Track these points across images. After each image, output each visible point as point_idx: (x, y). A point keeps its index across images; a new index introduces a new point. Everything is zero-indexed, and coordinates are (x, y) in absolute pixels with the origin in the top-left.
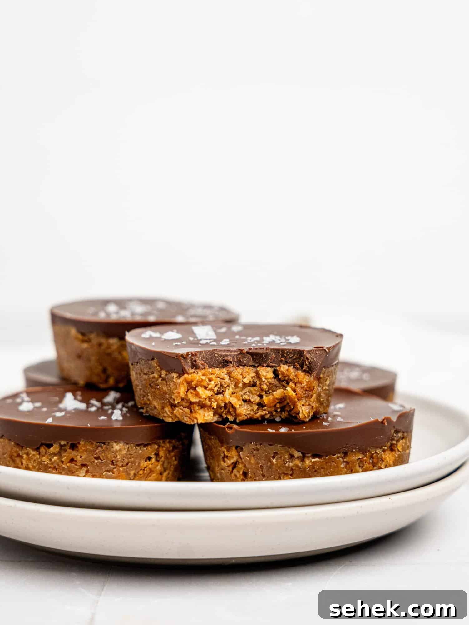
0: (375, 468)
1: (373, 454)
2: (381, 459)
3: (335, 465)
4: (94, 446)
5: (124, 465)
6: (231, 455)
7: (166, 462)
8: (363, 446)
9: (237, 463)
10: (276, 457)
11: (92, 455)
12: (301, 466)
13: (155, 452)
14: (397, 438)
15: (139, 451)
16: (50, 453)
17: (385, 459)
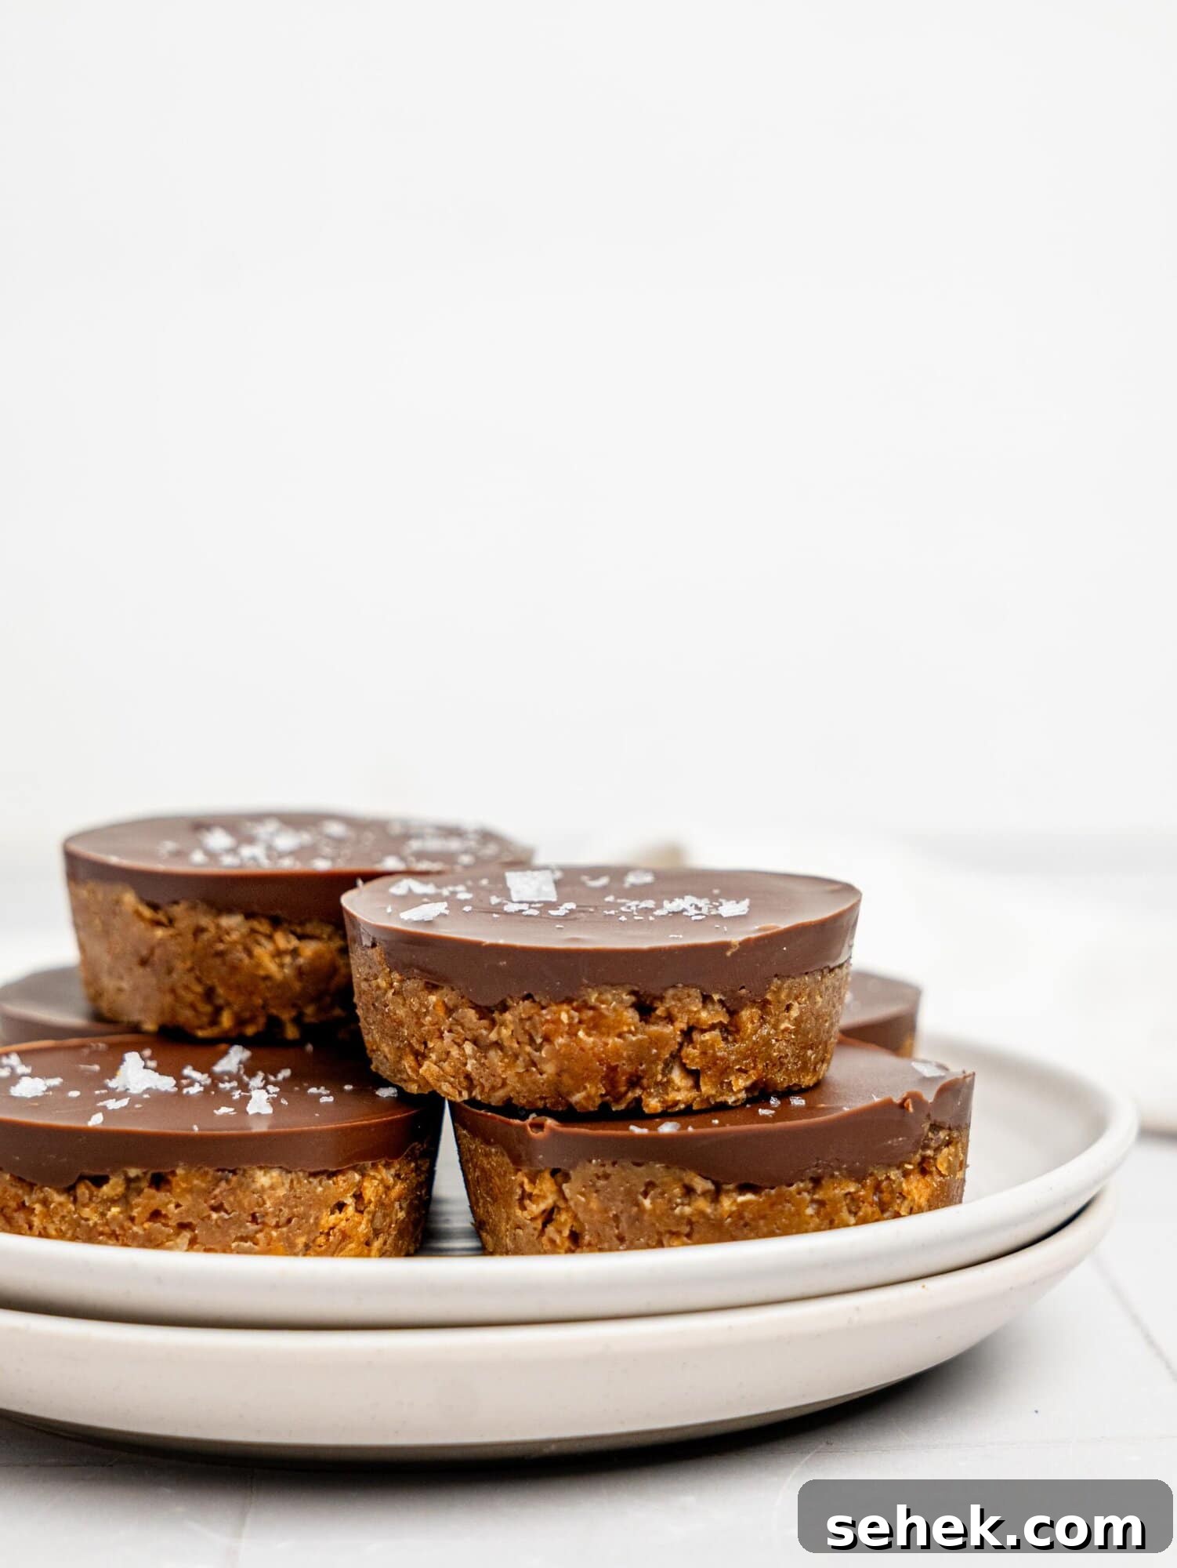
0: (886, 1215)
1: (882, 1181)
2: (900, 1194)
3: (793, 1209)
4: (209, 1178)
5: (280, 1224)
6: (541, 1190)
7: (379, 1214)
8: (858, 1164)
9: (556, 1210)
10: (652, 1193)
11: (205, 1202)
12: (712, 1213)
13: (355, 1190)
14: (935, 1143)
15: (316, 1188)
16: (102, 1198)
17: (909, 1193)
